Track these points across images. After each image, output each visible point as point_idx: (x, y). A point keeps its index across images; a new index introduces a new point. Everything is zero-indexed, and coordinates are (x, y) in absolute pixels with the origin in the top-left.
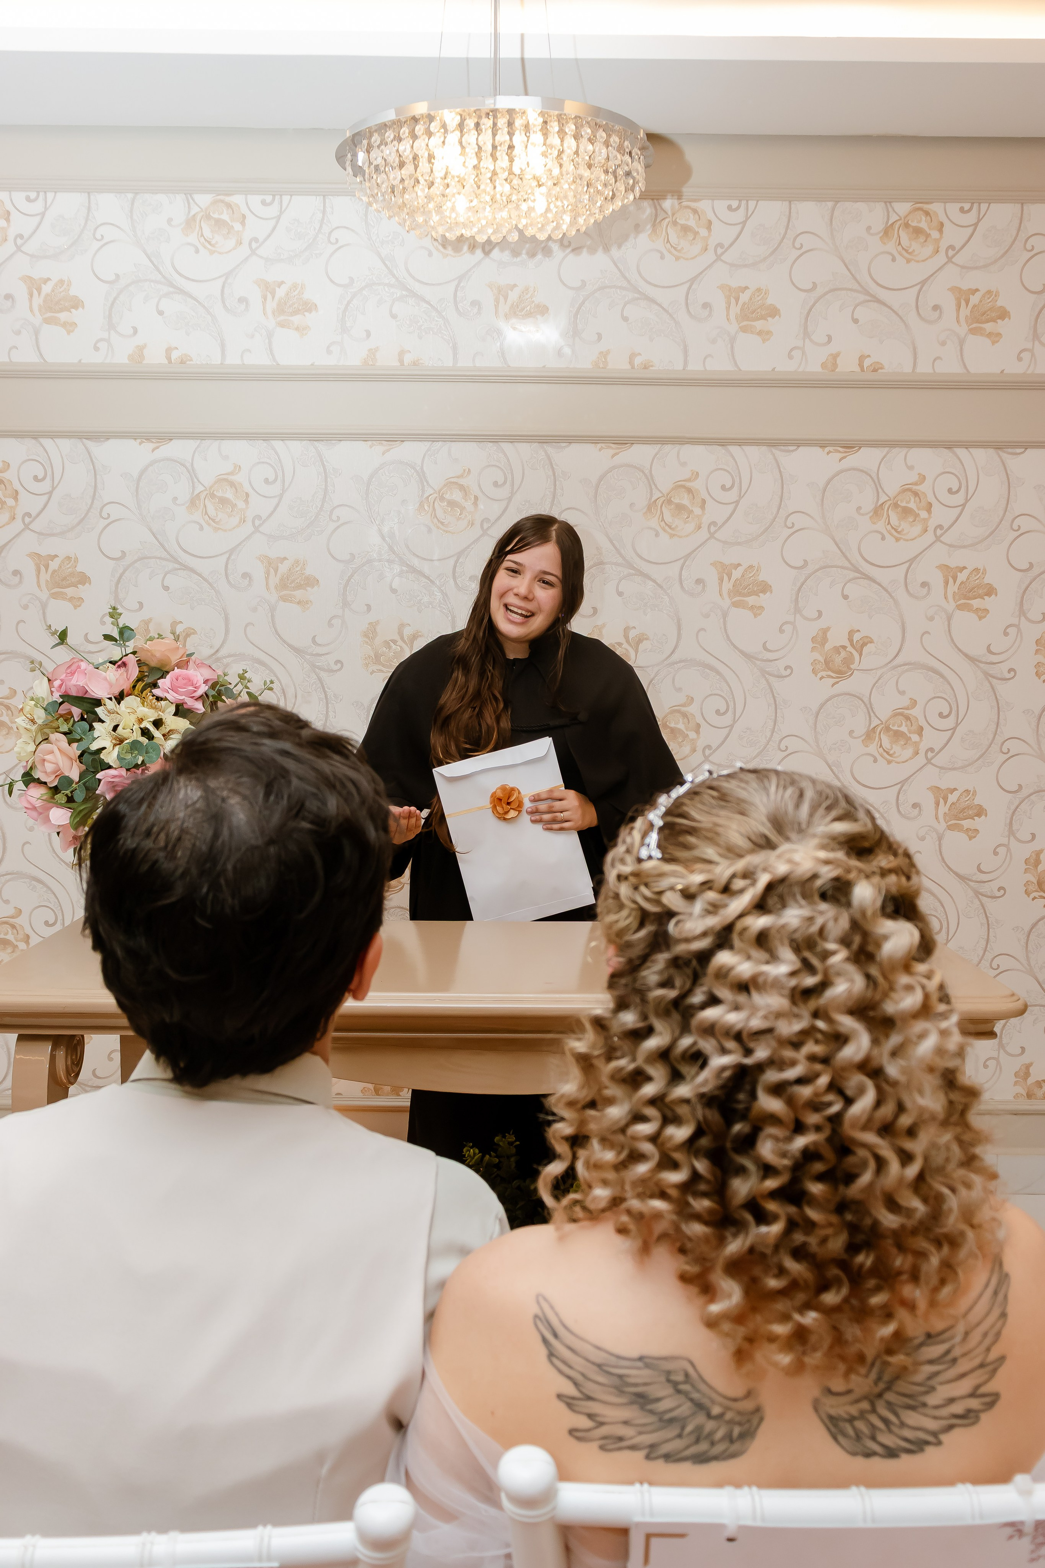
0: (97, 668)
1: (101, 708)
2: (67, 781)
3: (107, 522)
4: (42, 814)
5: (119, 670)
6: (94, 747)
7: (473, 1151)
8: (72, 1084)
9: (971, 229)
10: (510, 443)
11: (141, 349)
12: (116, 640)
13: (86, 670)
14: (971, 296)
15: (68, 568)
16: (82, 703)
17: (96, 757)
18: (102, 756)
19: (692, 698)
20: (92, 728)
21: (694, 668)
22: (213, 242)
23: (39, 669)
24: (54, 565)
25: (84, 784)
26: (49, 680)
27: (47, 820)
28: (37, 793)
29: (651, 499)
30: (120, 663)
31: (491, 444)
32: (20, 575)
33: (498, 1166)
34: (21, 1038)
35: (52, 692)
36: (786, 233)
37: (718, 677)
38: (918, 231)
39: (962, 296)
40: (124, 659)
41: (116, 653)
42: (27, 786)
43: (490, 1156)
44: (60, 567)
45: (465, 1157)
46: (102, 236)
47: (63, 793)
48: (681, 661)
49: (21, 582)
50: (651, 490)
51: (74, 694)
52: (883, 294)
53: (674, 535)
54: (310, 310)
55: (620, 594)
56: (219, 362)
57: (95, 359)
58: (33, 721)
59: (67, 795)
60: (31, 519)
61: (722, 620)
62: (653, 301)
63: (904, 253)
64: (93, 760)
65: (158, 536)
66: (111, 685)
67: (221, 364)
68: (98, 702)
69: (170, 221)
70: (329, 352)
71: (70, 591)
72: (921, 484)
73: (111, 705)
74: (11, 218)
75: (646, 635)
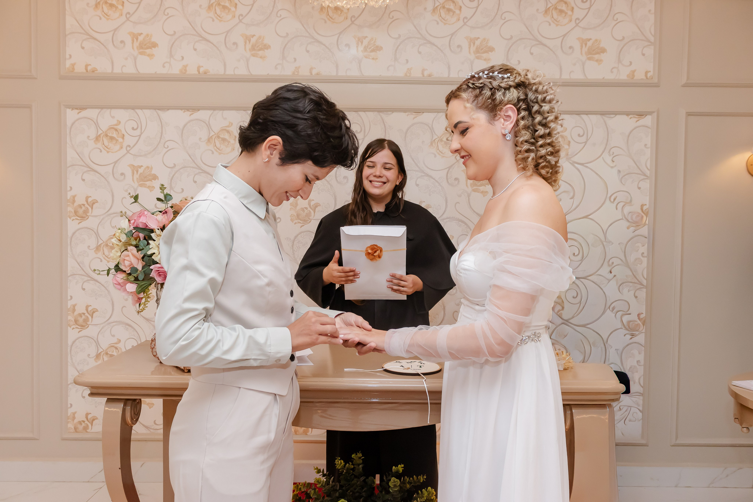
0: (153, 214)
1: (154, 234)
2: (134, 270)
3: (167, 150)
4: (121, 286)
5: (163, 215)
6: (149, 253)
7: (340, 462)
8: (134, 424)
9: (587, 10)
10: (363, 112)
11: (185, 67)
12: (162, 201)
13: (147, 215)
14: (588, 42)
15: (148, 172)
16: (144, 231)
17: (150, 258)
18: (153, 257)
19: (453, 236)
20: (148, 244)
21: (454, 222)
22: (221, 16)
23: (125, 216)
24: (141, 171)
25: (144, 272)
26: (129, 220)
27: (125, 290)
28: (121, 276)
29: (432, 139)
30: (164, 212)
31: (354, 113)
32: (124, 175)
33: (353, 469)
34: (109, 400)
35: (130, 226)
36: (497, 12)
37: (466, 226)
38: (561, 11)
39: (584, 42)
40: (166, 210)
41: (162, 206)
42: (117, 272)
43: (349, 464)
44: (144, 171)
45: (336, 465)
46: (168, 13)
47: (133, 276)
48: (447, 218)
49: (124, 179)
50: (432, 135)
51: (141, 227)
52: (545, 41)
53: (444, 157)
54: (267, 49)
55: (417, 185)
56: (223, 73)
57: (164, 71)
58: (120, 241)
59: (134, 277)
60: (130, 148)
61: (468, 198)
62: (433, 44)
63: (555, 21)
64: (149, 260)
65: (192, 157)
66: (159, 222)
67: (224, 74)
68: (152, 231)
69: (200, 6)
70: (276, 68)
71: (148, 183)
72: (565, 132)
73: (158, 232)
74: (125, 5)
75: (430, 205)
